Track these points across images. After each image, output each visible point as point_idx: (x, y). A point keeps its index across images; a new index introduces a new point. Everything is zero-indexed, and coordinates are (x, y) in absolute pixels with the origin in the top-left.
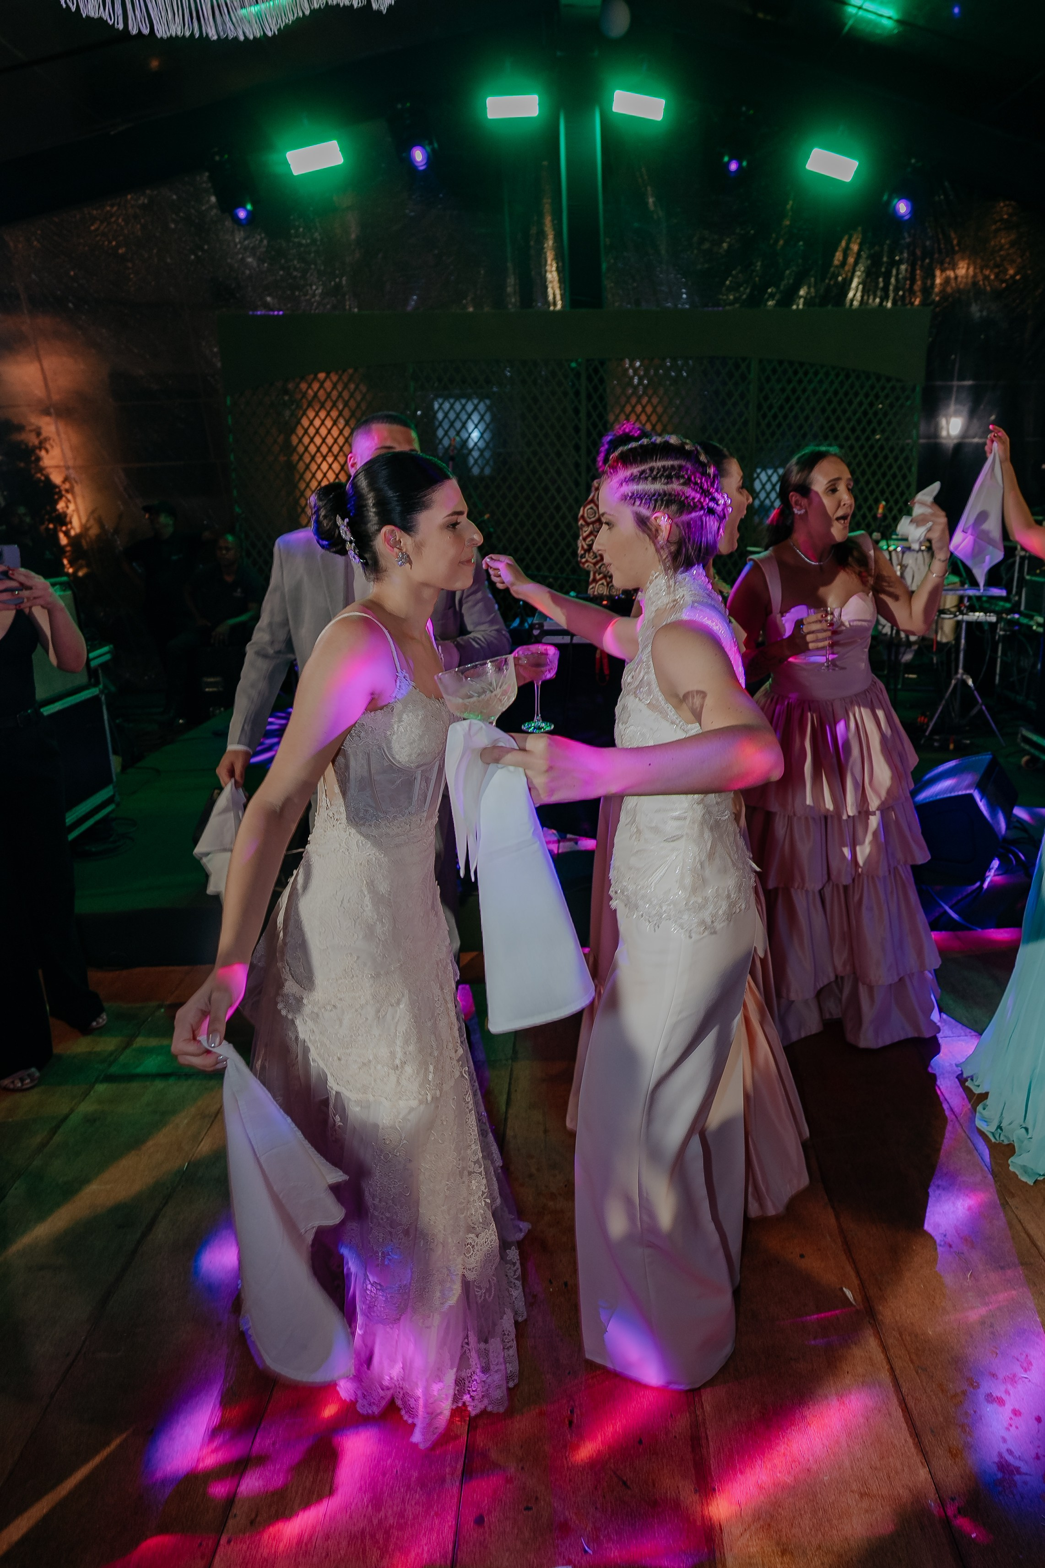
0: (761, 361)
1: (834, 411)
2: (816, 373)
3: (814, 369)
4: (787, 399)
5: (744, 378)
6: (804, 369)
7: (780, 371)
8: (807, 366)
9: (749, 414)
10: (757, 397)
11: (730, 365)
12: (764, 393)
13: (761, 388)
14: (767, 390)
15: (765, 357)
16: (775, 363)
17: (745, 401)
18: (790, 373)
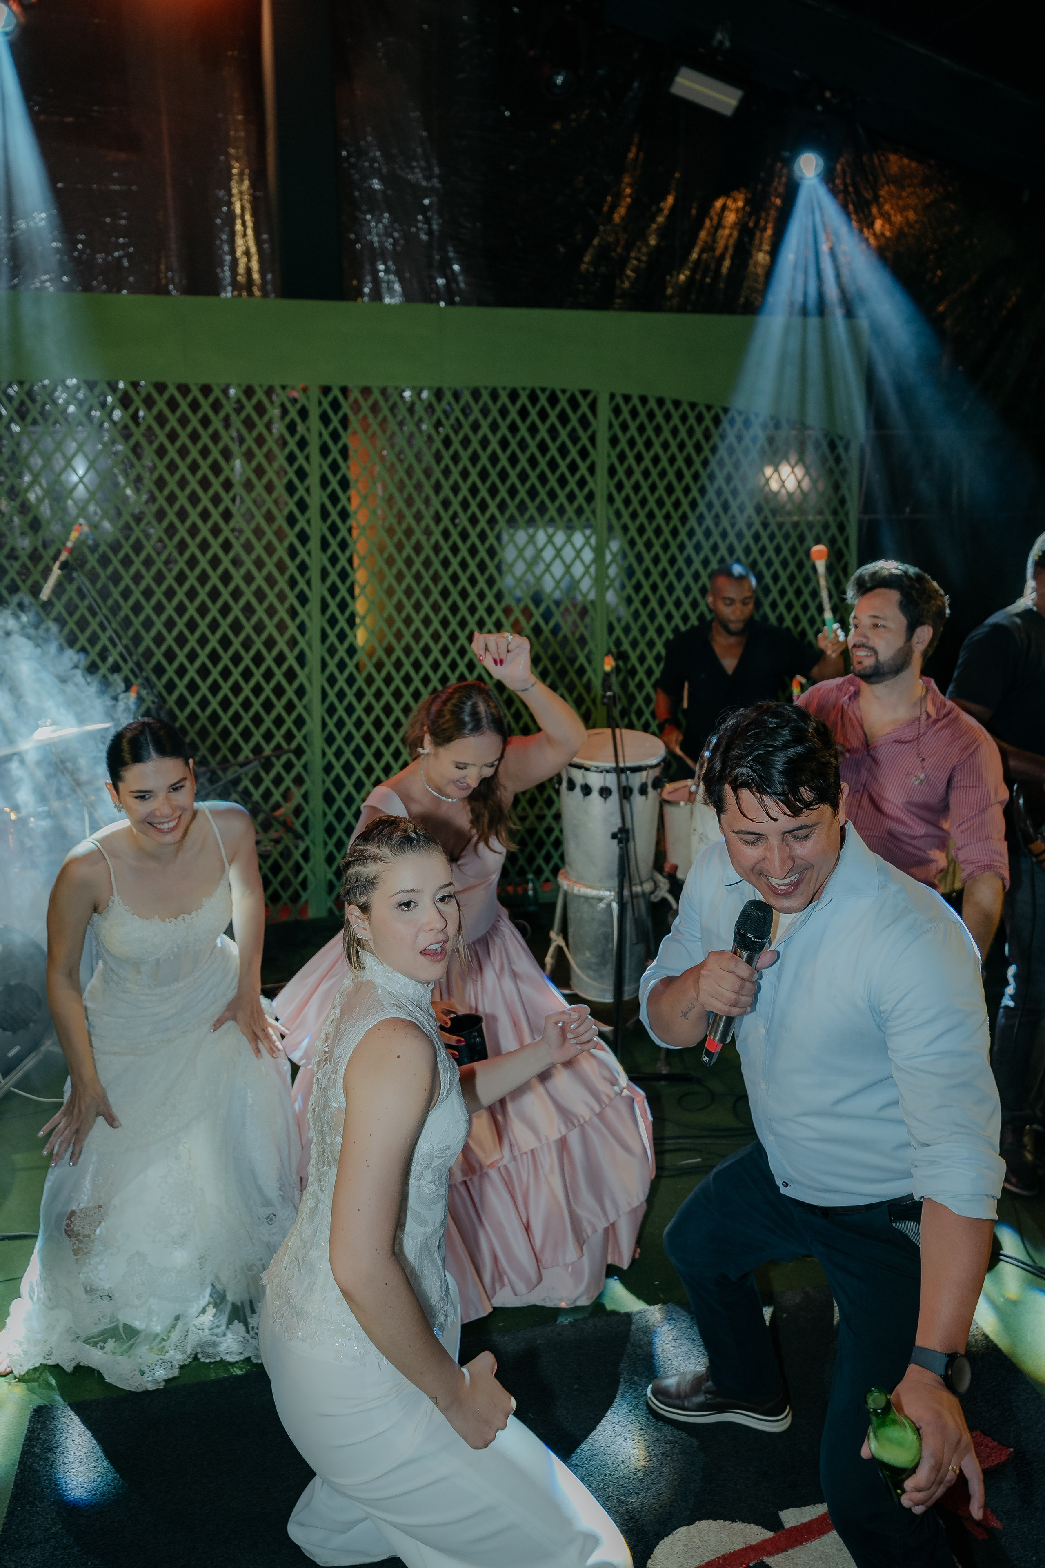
0: (612, 396)
2: (700, 419)
3: (696, 411)
4: (656, 460)
5: (584, 422)
6: (681, 411)
7: (642, 412)
8: (685, 407)
9: (596, 483)
10: (609, 456)
11: (563, 402)
12: (618, 449)
13: (614, 441)
14: (623, 444)
15: (619, 391)
16: (636, 401)
17: (588, 462)
18: (660, 418)
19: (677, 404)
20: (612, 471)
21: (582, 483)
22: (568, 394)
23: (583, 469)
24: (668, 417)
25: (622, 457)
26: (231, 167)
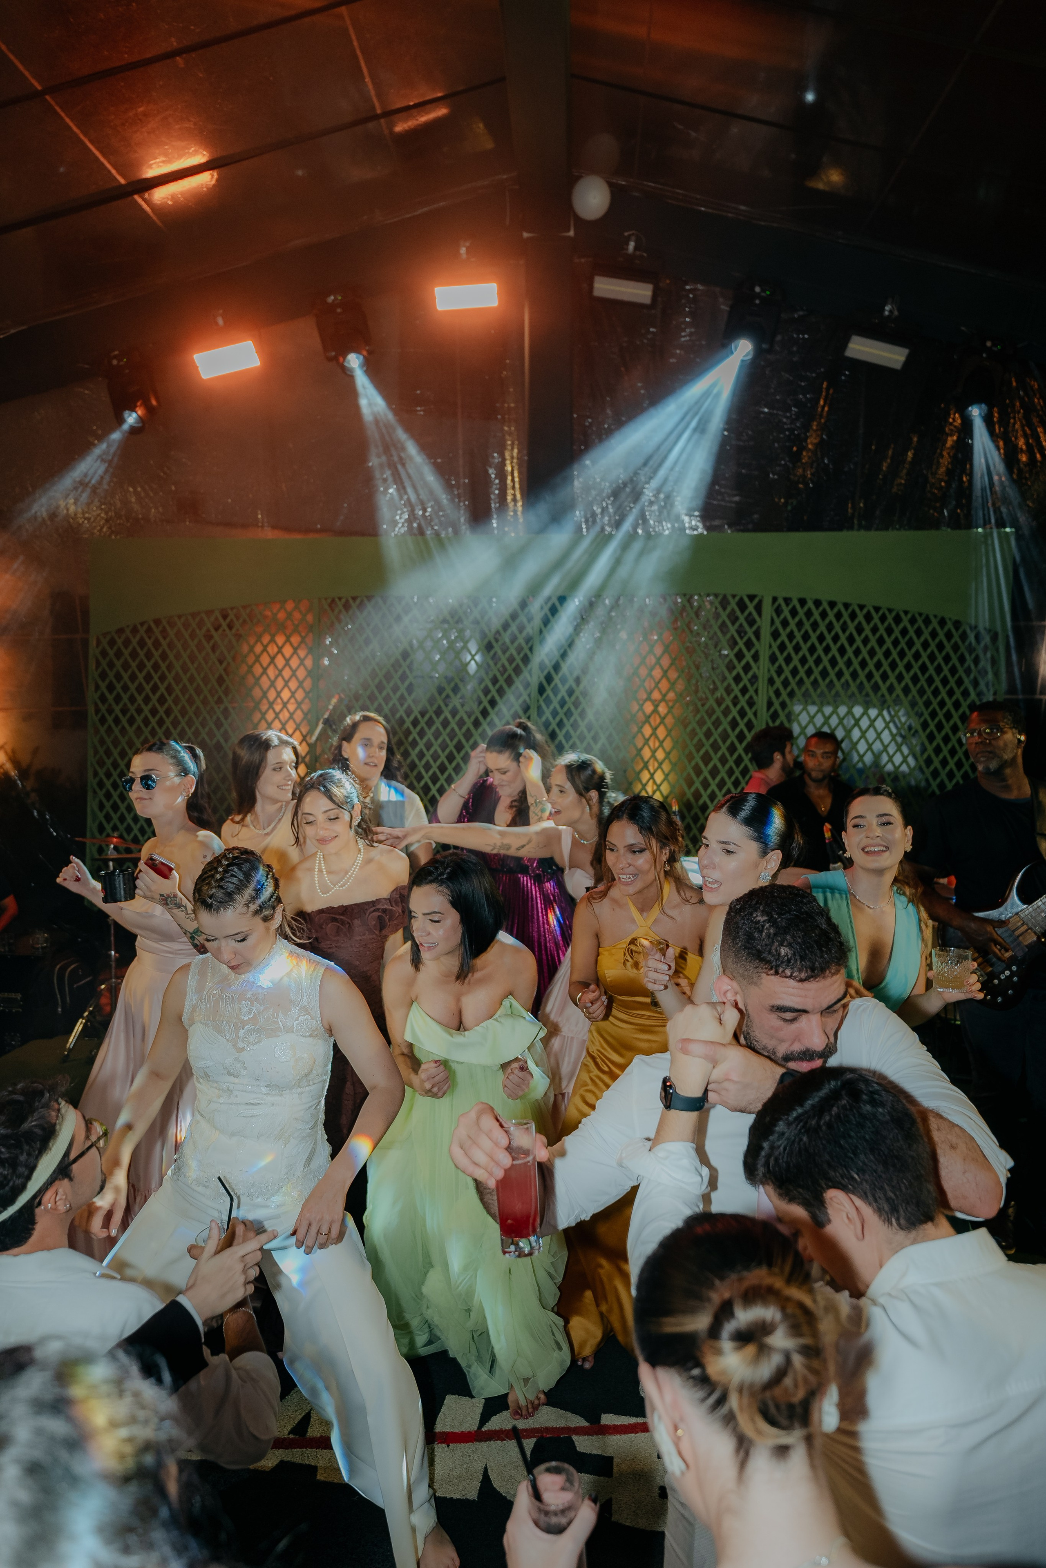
0: (775, 599)
1: (878, 665)
2: (853, 616)
3: (850, 610)
4: (812, 650)
5: (751, 622)
6: (836, 610)
7: (801, 612)
8: (840, 606)
9: (758, 668)
10: (770, 646)
11: (733, 604)
12: (779, 641)
13: (775, 635)
14: (784, 637)
15: (781, 595)
16: (795, 602)
17: (753, 651)
18: (816, 615)
19: (832, 604)
20: (773, 659)
21: (747, 668)
22: (737, 599)
23: (748, 657)
24: (824, 615)
25: (782, 647)
26: (505, 441)
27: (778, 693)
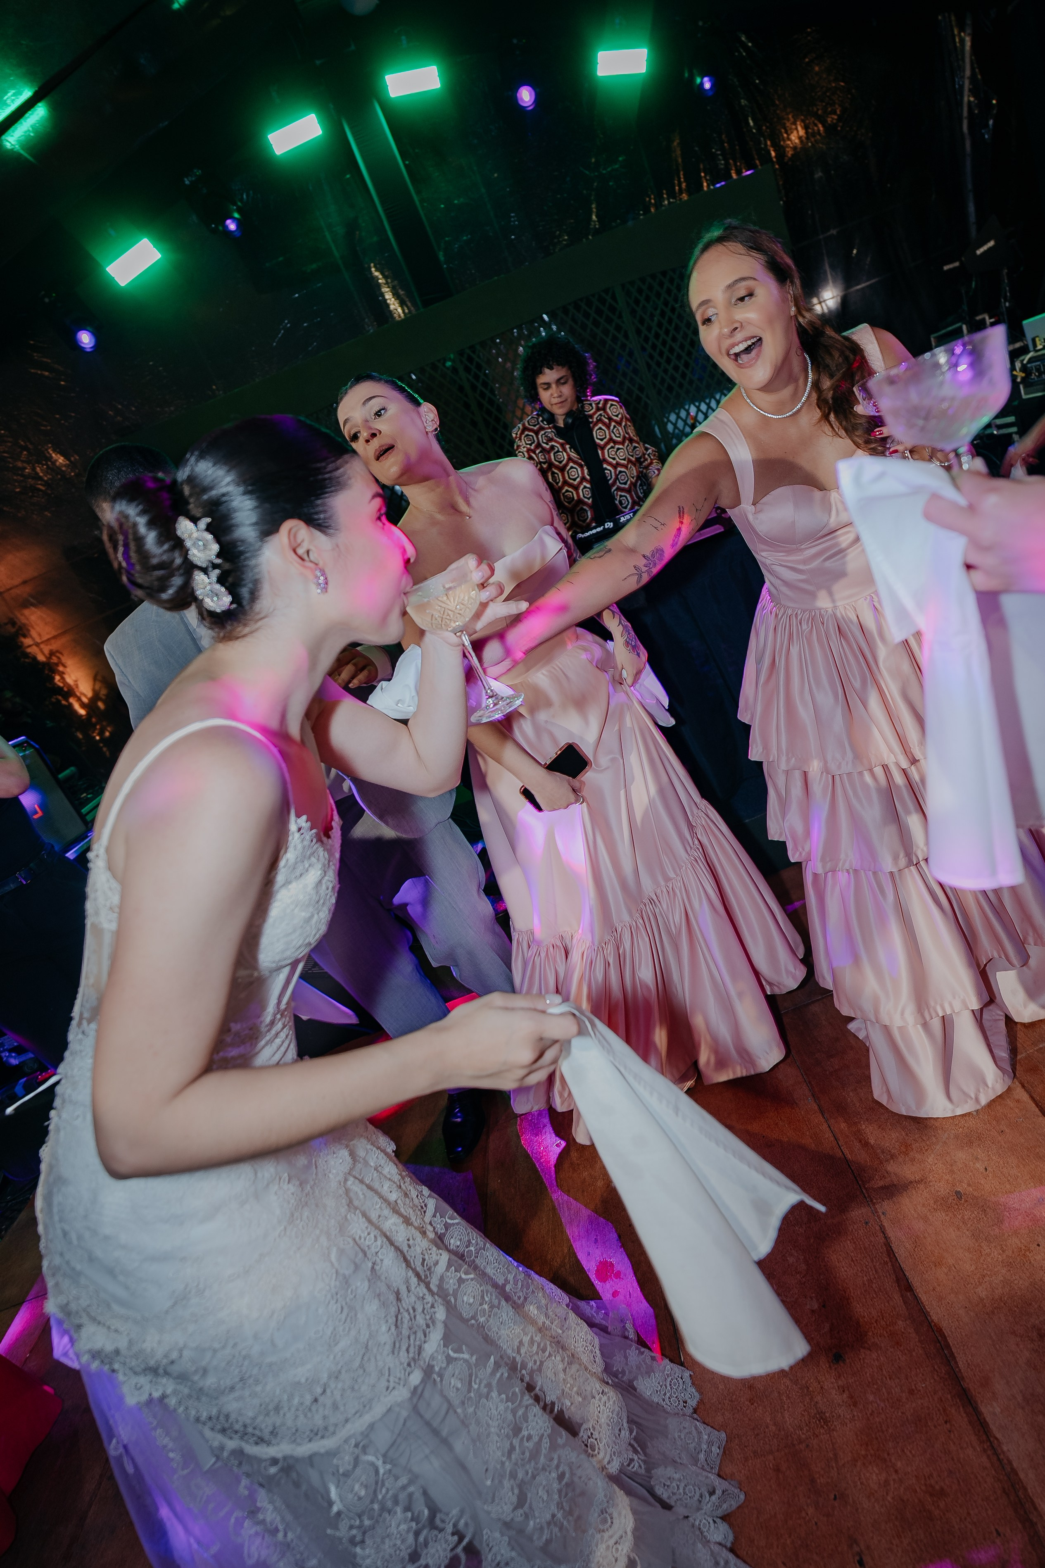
0: (623, 286)
5: (613, 309)
7: (645, 288)
9: (631, 343)
13: (633, 312)
16: (638, 283)
20: (639, 332)
21: (623, 346)
22: (597, 296)
23: (621, 338)
25: (642, 321)
27: (651, 357)
